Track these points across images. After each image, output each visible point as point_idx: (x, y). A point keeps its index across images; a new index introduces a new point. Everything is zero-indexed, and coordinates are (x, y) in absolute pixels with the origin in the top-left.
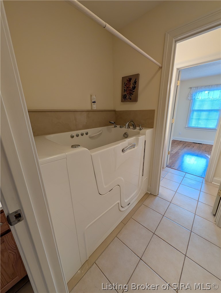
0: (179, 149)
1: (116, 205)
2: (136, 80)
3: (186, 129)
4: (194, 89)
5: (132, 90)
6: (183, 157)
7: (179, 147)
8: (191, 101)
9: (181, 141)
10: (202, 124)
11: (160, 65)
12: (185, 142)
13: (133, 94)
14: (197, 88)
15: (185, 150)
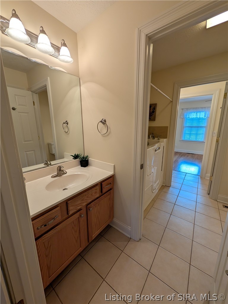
0: (177, 158)
1: (150, 186)
2: (155, 107)
3: (181, 141)
4: (185, 110)
5: (152, 114)
6: (180, 165)
7: (177, 156)
8: (183, 119)
9: (177, 152)
10: (193, 138)
11: (172, 100)
12: (181, 153)
13: (152, 116)
14: (187, 109)
15: (182, 159)
